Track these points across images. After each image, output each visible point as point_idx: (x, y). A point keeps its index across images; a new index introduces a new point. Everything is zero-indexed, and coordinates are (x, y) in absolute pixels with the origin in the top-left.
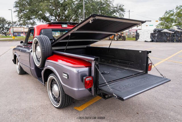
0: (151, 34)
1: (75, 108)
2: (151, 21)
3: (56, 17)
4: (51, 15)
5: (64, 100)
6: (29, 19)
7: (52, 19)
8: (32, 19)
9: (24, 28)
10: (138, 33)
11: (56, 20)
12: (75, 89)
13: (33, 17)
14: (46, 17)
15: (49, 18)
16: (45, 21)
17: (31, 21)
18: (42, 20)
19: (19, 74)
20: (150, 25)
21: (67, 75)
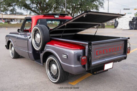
0: (129, 21)
1: (70, 83)
2: (129, 9)
3: (37, 5)
4: (33, 3)
5: (62, 75)
6: (10, 5)
7: (33, 7)
8: (12, 6)
9: (2, 14)
10: (117, 21)
11: (38, 7)
12: (73, 66)
13: (13, 4)
14: (27, 5)
15: (30, 6)
16: (26, 8)
17: (12, 8)
18: (23, 8)
19: (13, 58)
21: (66, 56)
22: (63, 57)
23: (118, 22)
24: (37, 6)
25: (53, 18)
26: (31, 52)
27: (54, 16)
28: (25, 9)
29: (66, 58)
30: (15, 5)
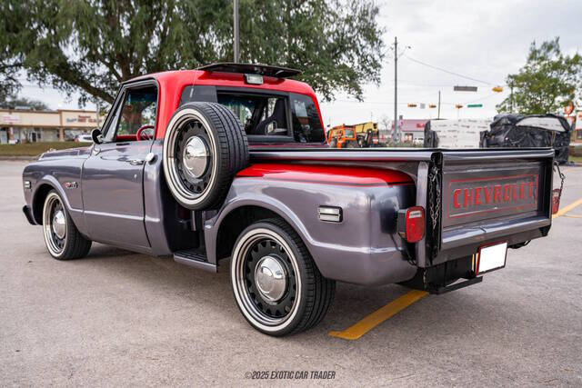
0: (481, 133)
1: (333, 334)
2: (474, 89)
3: (110, 65)
5: (310, 298)
7: (94, 75)
11: (114, 77)
12: (365, 250)
14: (69, 65)
15: (84, 70)
16: (65, 79)
18: (50, 77)
20: (469, 106)
21: (337, 211)
22: (323, 217)
23: (439, 134)
24: (113, 71)
25: (240, 84)
26: (157, 220)
27: (245, 79)
28: (59, 84)
29: (337, 219)
30: (17, 65)
